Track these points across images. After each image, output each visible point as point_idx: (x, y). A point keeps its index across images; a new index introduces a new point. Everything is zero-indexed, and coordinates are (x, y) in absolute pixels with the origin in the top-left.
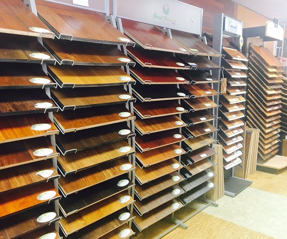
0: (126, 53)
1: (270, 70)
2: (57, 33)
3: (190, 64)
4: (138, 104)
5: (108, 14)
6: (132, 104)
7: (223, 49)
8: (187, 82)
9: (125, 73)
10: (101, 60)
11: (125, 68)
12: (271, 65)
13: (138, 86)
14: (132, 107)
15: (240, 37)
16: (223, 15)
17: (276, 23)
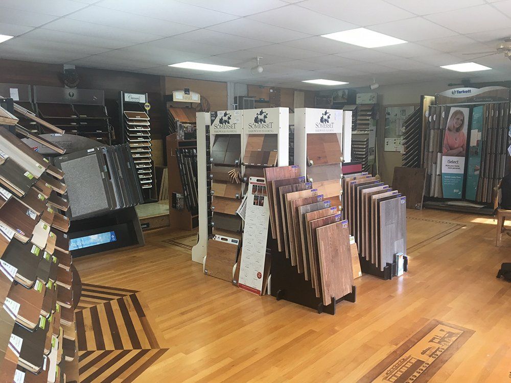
3: (82, 123)
5: (31, 102)
7: (124, 113)
15: (144, 104)
16: (122, 92)
17: (187, 91)
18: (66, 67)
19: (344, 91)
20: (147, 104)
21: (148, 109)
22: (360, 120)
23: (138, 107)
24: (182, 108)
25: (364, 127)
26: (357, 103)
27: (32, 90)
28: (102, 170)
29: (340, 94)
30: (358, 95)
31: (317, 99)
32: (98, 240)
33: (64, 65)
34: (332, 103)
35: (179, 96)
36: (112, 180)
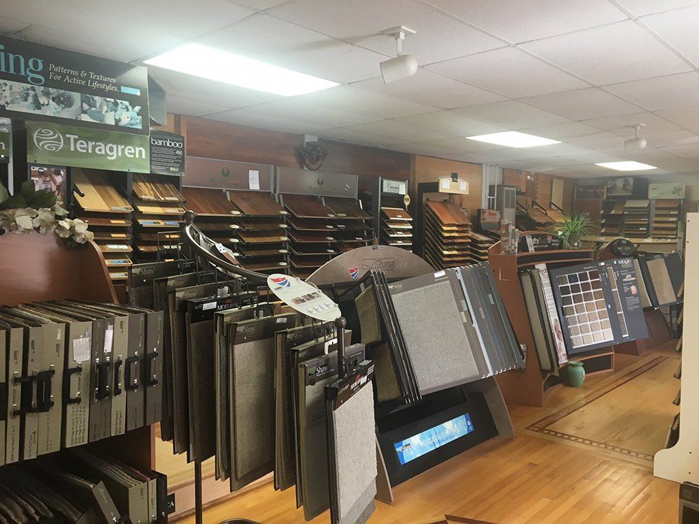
0: (285, 221)
1: (445, 228)
2: (244, 213)
3: (339, 226)
4: (292, 256)
5: (273, 192)
6: (288, 256)
7: (381, 210)
8: (335, 241)
9: (283, 235)
10: (267, 227)
11: (284, 231)
12: (445, 223)
13: (292, 243)
14: (289, 259)
15: (404, 195)
16: (380, 178)
17: (455, 177)
18: (308, 139)
19: (626, 180)
20: (407, 197)
21: (407, 203)
22: (656, 222)
23: (396, 200)
24: (439, 203)
25: (663, 232)
26: (650, 197)
27: (275, 172)
28: (461, 309)
29: (620, 183)
30: (651, 186)
31: (577, 191)
32: (455, 431)
33: (306, 136)
34: (605, 197)
35: (446, 185)
36: (475, 325)
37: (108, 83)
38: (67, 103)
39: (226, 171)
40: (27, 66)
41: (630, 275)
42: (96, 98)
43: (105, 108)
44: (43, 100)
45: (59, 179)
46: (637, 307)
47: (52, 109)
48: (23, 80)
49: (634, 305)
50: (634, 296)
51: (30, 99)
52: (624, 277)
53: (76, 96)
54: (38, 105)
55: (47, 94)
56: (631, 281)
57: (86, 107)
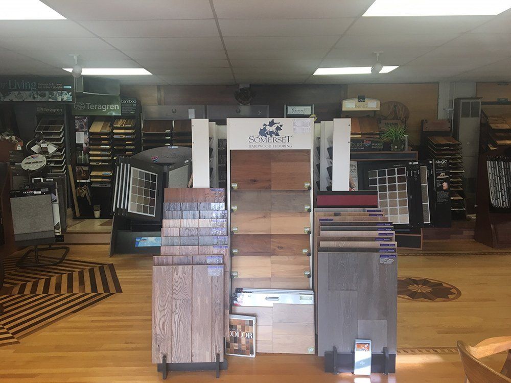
2: (173, 131)
16: (285, 105)
17: (361, 98)
18: (241, 86)
20: (313, 116)
27: (206, 109)
33: (240, 84)
35: (350, 105)
37: (59, 86)
38: (44, 96)
39: (174, 110)
40: (31, 85)
41: (444, 173)
42: (54, 92)
43: (58, 95)
44: (36, 96)
45: (85, 121)
46: (446, 200)
47: (39, 99)
48: (30, 90)
49: (444, 198)
50: (445, 191)
51: (32, 96)
52: (439, 175)
53: (47, 93)
54: (34, 98)
55: (37, 94)
56: (444, 178)
57: (50, 96)
